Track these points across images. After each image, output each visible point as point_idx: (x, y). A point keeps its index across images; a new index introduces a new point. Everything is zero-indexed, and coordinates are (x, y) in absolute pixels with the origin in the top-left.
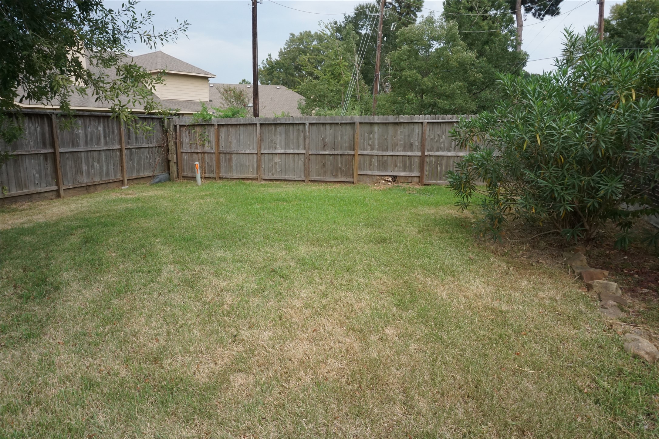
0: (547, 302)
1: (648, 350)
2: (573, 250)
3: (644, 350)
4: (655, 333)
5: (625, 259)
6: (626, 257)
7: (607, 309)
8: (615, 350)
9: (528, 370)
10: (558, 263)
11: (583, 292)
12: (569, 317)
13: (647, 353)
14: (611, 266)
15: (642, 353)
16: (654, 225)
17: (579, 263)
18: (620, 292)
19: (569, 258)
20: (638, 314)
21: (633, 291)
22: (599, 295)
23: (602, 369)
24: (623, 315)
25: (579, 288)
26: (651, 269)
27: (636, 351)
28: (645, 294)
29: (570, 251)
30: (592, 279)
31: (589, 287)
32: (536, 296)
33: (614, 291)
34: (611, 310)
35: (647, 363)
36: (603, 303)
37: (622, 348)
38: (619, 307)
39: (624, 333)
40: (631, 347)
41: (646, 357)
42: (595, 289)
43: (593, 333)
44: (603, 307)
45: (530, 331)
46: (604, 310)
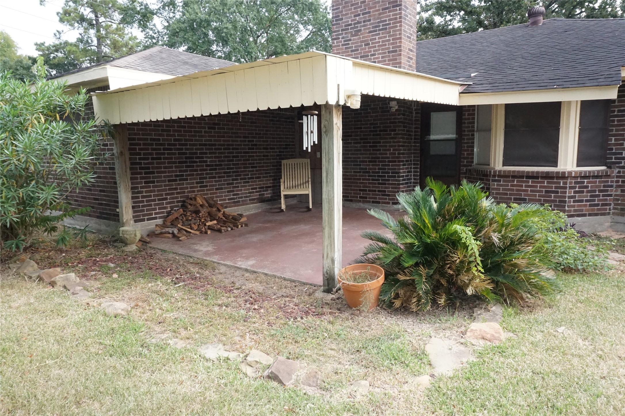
0: (26, 308)
1: (122, 308)
2: (18, 260)
3: (119, 309)
4: (117, 297)
5: (64, 256)
6: (64, 255)
7: (78, 294)
8: (101, 318)
9: (49, 362)
10: (9, 275)
11: (50, 289)
12: (52, 311)
13: (123, 310)
14: (57, 264)
15: (120, 311)
16: (68, 226)
17: (31, 269)
18: (78, 279)
19: (19, 268)
20: (99, 289)
21: (85, 276)
22: (65, 287)
23: (100, 335)
24: (90, 294)
25: (44, 287)
26: (87, 257)
27: (115, 312)
28: (95, 275)
29: (16, 262)
30: (51, 277)
31: (53, 284)
32: (10, 307)
33: (74, 280)
34: (81, 294)
35: (125, 317)
36: (71, 291)
37: (105, 315)
38: (85, 289)
39: (100, 305)
40: (110, 311)
41: (123, 313)
42: (58, 284)
43: (79, 314)
44: (73, 294)
45: (29, 335)
46: (75, 295)
